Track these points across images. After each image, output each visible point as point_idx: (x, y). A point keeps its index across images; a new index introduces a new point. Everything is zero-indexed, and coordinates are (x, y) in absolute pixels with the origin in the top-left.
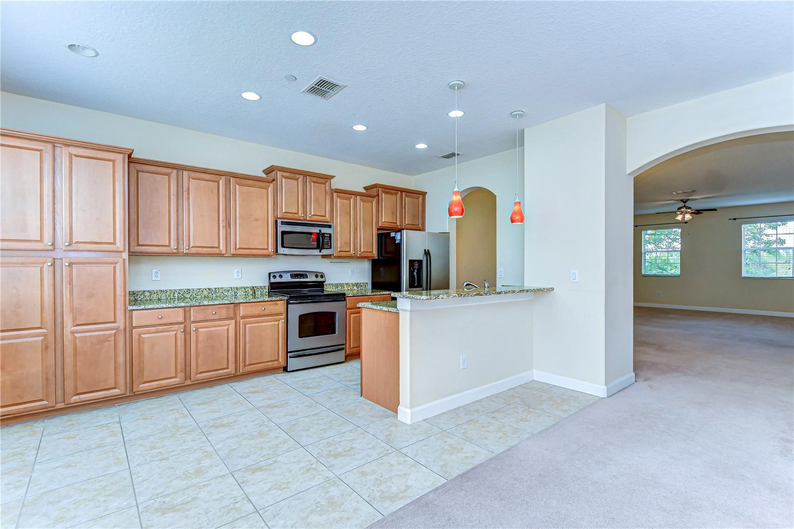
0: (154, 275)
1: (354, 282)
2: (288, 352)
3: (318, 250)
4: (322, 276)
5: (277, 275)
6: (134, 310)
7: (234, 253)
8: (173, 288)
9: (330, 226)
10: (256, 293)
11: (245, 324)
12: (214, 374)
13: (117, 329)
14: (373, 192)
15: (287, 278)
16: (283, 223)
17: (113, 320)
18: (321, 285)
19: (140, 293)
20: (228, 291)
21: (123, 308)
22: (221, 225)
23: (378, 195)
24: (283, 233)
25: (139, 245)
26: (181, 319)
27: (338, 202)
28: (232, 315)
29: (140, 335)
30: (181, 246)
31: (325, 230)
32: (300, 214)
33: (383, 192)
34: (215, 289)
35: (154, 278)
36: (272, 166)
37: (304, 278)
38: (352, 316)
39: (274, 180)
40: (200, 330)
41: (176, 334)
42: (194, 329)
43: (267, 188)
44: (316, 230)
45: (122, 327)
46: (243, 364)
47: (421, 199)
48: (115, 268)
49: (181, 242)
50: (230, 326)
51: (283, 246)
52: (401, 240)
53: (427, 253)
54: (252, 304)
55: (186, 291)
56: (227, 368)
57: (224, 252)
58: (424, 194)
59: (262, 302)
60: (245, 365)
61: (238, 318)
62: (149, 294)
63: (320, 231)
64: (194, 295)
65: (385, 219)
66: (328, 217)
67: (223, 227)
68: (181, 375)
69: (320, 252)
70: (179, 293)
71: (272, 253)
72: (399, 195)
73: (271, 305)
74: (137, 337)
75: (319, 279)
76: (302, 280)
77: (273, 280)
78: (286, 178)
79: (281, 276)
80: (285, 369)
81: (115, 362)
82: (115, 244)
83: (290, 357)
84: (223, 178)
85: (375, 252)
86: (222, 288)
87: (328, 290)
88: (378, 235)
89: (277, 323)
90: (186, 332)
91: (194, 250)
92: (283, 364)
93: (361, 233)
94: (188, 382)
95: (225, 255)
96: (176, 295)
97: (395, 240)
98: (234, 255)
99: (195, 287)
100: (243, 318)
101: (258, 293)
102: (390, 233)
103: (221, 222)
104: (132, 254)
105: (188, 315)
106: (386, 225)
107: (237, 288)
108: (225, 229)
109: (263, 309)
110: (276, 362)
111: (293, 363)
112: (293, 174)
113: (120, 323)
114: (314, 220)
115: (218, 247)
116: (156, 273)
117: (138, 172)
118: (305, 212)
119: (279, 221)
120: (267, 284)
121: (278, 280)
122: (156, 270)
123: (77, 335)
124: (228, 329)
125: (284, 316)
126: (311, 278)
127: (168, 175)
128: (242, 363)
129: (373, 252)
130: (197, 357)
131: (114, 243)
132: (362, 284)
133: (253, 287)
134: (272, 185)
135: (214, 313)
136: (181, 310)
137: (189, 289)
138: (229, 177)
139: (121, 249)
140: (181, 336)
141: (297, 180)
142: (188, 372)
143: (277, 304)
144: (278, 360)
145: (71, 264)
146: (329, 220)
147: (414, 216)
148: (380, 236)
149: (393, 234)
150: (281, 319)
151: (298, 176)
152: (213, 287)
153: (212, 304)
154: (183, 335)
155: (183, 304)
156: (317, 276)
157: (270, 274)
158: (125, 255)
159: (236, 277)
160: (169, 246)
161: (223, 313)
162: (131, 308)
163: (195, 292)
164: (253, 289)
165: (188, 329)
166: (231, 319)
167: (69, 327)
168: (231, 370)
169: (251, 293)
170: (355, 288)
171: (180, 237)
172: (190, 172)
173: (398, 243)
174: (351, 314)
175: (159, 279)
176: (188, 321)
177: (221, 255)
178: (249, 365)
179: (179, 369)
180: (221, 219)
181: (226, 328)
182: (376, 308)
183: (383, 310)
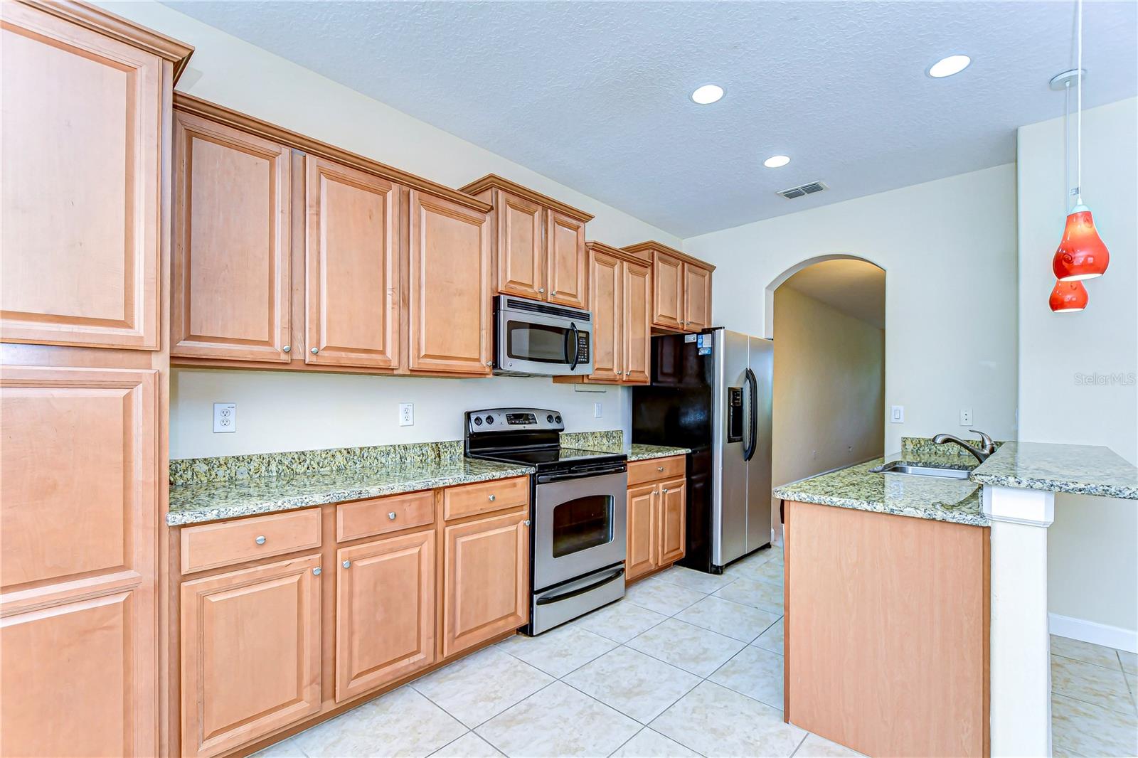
0: (219, 418)
1: (603, 429)
2: (532, 592)
3: (568, 367)
4: (559, 419)
5: (483, 417)
6: (185, 526)
7: (416, 367)
8: (264, 451)
9: (586, 317)
10: (442, 457)
11: (455, 538)
12: (389, 674)
13: (131, 587)
14: (644, 255)
15: (501, 424)
16: (511, 304)
17: (120, 562)
18: (553, 436)
19: (183, 466)
20: (388, 454)
21: (152, 523)
22: (389, 299)
23: (653, 264)
24: (513, 325)
25: (190, 337)
26: (315, 541)
27: (596, 268)
28: (429, 520)
29: (202, 598)
30: (298, 345)
31: (581, 325)
32: (536, 288)
33: (660, 259)
34: (361, 449)
35: (219, 428)
36: (491, 176)
37: (530, 423)
38: (635, 500)
39: (492, 208)
40: (360, 564)
41: (299, 582)
42: (346, 564)
43: (479, 223)
44: (564, 323)
45: (149, 578)
46: (451, 634)
47: (707, 277)
48: (127, 400)
49: (298, 335)
50: (425, 546)
51: (510, 355)
52: (712, 349)
53: (750, 375)
54: (469, 488)
55: (296, 456)
56: (418, 652)
57: (394, 364)
58: (711, 268)
59: (490, 481)
60: (454, 635)
61: (441, 524)
62: (206, 468)
63: (573, 324)
64: (315, 465)
65: (664, 312)
66: (581, 299)
67: (393, 304)
68: (311, 692)
69: (572, 369)
70: (281, 463)
71: (488, 370)
72: (680, 267)
73: (505, 487)
74: (194, 602)
75: (553, 426)
76: (528, 427)
77: (475, 428)
78: (513, 206)
79: (490, 420)
80: (527, 630)
81: (127, 690)
82: (135, 329)
83: (538, 603)
84: (394, 186)
85: (647, 373)
86: (375, 448)
87: (569, 449)
88: (652, 338)
89: (514, 528)
90: (326, 576)
91: (328, 358)
92: (524, 621)
93: (629, 335)
94: (330, 706)
95: (395, 372)
96: (273, 467)
97: (698, 350)
98: (416, 373)
99: (318, 447)
100: (449, 522)
101: (446, 457)
102: (684, 335)
103: (389, 292)
104: (178, 362)
105: (330, 523)
106: (664, 321)
107: (405, 448)
108: (397, 307)
109: (491, 497)
110: (511, 619)
111: (545, 615)
112: (527, 199)
113: (143, 570)
114: (560, 301)
115: (383, 352)
116: (225, 413)
117: (192, 136)
118: (544, 283)
119: (504, 299)
120: (461, 437)
121: (485, 427)
122: (225, 406)
124: (420, 553)
125: (525, 512)
126: (542, 424)
127: (271, 157)
128: (449, 632)
129: (644, 372)
130: (351, 633)
131: (126, 323)
132: (614, 434)
133: (437, 444)
134: (488, 217)
135: (391, 515)
136: (316, 514)
137: (303, 453)
138: (405, 188)
139: (151, 343)
140: (311, 588)
141: (532, 214)
142: (329, 681)
143: (514, 485)
144: (514, 614)
146: (582, 305)
147: (698, 308)
148: (655, 342)
149: (690, 339)
150: (521, 518)
151: (533, 206)
152: (355, 445)
153: (388, 493)
154: (318, 582)
155: (318, 499)
156: (550, 418)
157: (468, 415)
158: (161, 363)
159: (402, 421)
160: (269, 343)
161: (410, 512)
162: (176, 519)
163: (317, 459)
164: (437, 448)
165: (329, 565)
166: (426, 527)
168: (424, 657)
169: (433, 456)
170: (605, 441)
171: (297, 325)
172: (322, 161)
173: (703, 356)
174: (633, 497)
175: (230, 428)
176: (331, 545)
177: (385, 371)
178: (462, 635)
179: (306, 678)
180: (389, 285)
181: (416, 550)
182: (865, 506)
183: (901, 514)
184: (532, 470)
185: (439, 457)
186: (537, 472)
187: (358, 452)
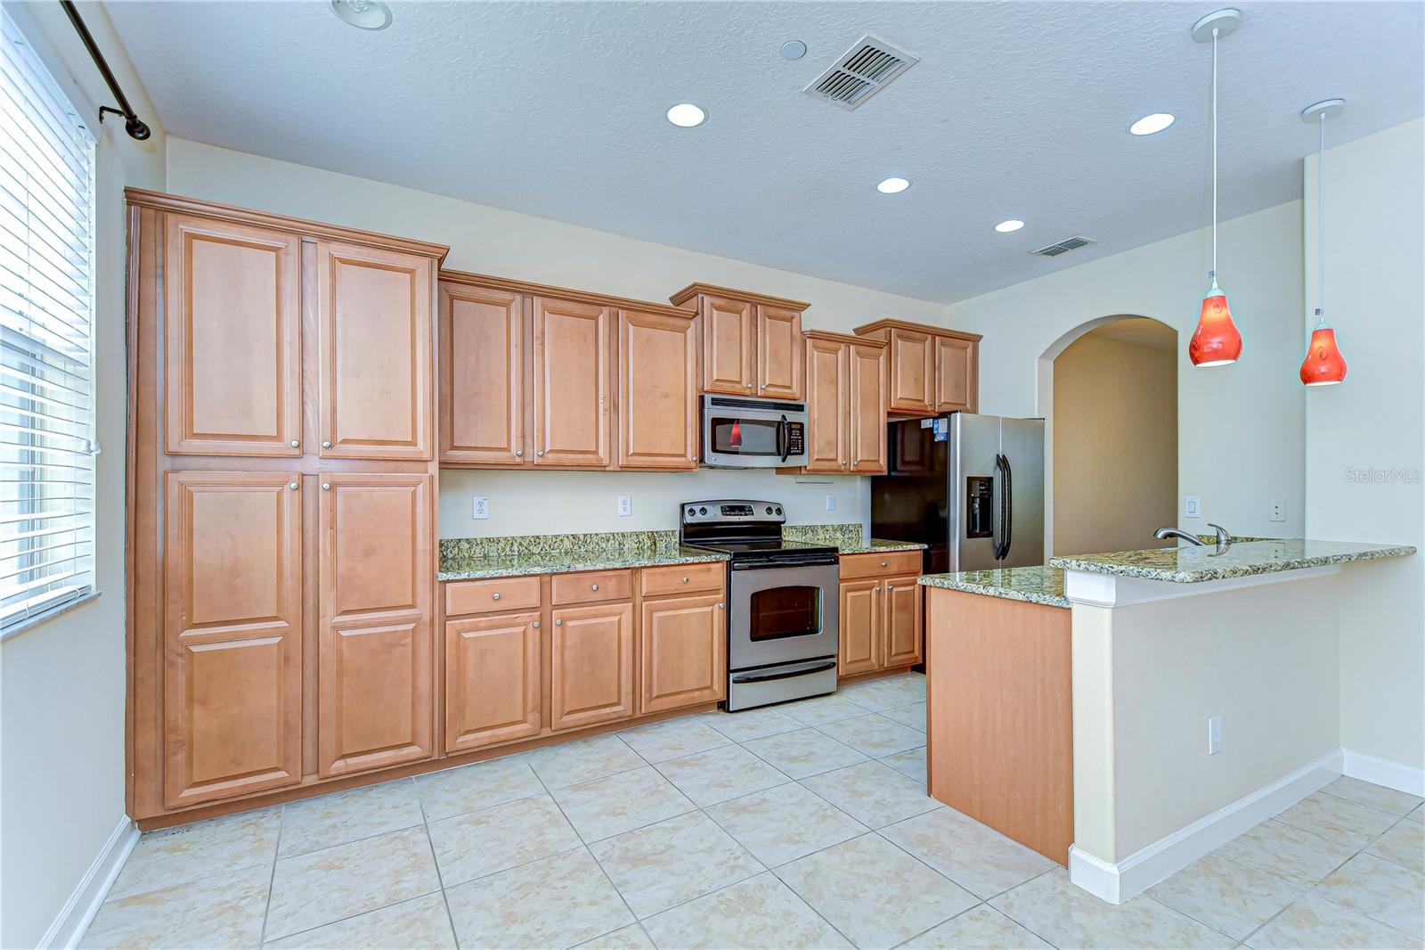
0: (476, 507)
1: (836, 523)
2: (729, 671)
3: (780, 458)
4: (779, 511)
5: (697, 508)
6: (448, 581)
7: (626, 464)
8: (508, 534)
9: (800, 408)
10: (658, 545)
11: (651, 613)
12: (592, 716)
13: (416, 620)
14: (880, 336)
15: (714, 515)
16: (715, 402)
17: (410, 603)
18: (775, 529)
19: (452, 544)
20: (608, 540)
21: (428, 578)
22: (601, 406)
23: (889, 343)
24: (717, 422)
25: (454, 448)
26: (535, 602)
27: (815, 357)
28: (628, 593)
29: (459, 634)
30: (528, 450)
31: (792, 417)
32: (744, 384)
33: (899, 336)
34: (585, 535)
35: (476, 515)
36: (695, 285)
37: (746, 515)
38: (849, 594)
39: (697, 314)
40: (570, 624)
41: (524, 632)
42: (559, 622)
43: (683, 330)
44: (775, 416)
45: (426, 617)
46: (648, 695)
47: (970, 350)
48: (414, 493)
49: (529, 442)
50: (624, 616)
51: (714, 450)
52: (948, 434)
53: (1003, 463)
54: (664, 569)
55: (532, 540)
56: (618, 704)
57: (606, 462)
58: (976, 339)
59: (683, 564)
60: (651, 696)
61: (638, 599)
62: (468, 546)
63: (783, 416)
64: (547, 548)
65: (904, 394)
66: (796, 390)
67: (605, 410)
68: (533, 717)
69: (784, 460)
70: (521, 544)
71: (693, 465)
72: (928, 343)
73: (699, 571)
74: (454, 638)
75: (774, 517)
76: (743, 518)
77: (689, 519)
78: (719, 308)
79: (703, 511)
80: (723, 706)
81: (414, 688)
82: (416, 446)
83: (735, 682)
84: (606, 310)
85: (883, 461)
86: (597, 535)
87: (791, 540)
88: (890, 425)
89: (709, 609)
90: (544, 629)
91: (552, 458)
92: (721, 696)
93: (857, 422)
94: (546, 732)
95: (607, 469)
96: (515, 548)
97: (933, 436)
98: (624, 469)
99: (550, 532)
100: (646, 598)
101: (661, 545)
102: (920, 420)
103: (601, 401)
104: (444, 465)
105: (546, 590)
106: (905, 405)
107: (623, 535)
108: (607, 413)
109: (685, 579)
110: (707, 692)
111: (742, 694)
112: (732, 299)
113: (423, 610)
114: (770, 394)
115: (596, 452)
116: (481, 504)
117: (452, 298)
118: (754, 379)
119: (708, 398)
120: (677, 527)
121: (699, 518)
122: (481, 499)
123: (344, 633)
124: (619, 621)
125: (722, 595)
126: (760, 515)
127: (506, 305)
128: (646, 692)
129: (878, 461)
130: (563, 678)
131: (413, 443)
132: (851, 528)
133: (652, 533)
134: (692, 323)
135: (595, 587)
136: (535, 581)
137: (538, 537)
138: (615, 309)
139: (427, 456)
140: (533, 636)
141: (740, 313)
142: (546, 712)
143: (709, 570)
144: (710, 687)
145: (333, 487)
146: (798, 395)
147: (957, 386)
148: (892, 427)
149: (926, 424)
150: (717, 601)
151: (741, 305)
152: (580, 532)
153: (592, 568)
154: (537, 633)
155: (537, 570)
156: (769, 510)
157: (683, 506)
158: (433, 468)
159: (620, 511)
160: (507, 449)
161: (611, 587)
162: (443, 576)
163: (548, 544)
164: (653, 536)
165: (547, 621)
166: (625, 600)
167: (329, 618)
168: (624, 708)
169: (649, 544)
170: (838, 535)
171: (528, 434)
172: (545, 300)
173: (939, 442)
174: (848, 591)
175: (485, 515)
176: (547, 607)
177: (600, 468)
178: (657, 697)
179: (530, 707)
180: (601, 396)
181: (616, 618)
182: (981, 590)
183: (1007, 597)
184: (727, 558)
185: (655, 545)
186: (732, 559)
187: (582, 537)
